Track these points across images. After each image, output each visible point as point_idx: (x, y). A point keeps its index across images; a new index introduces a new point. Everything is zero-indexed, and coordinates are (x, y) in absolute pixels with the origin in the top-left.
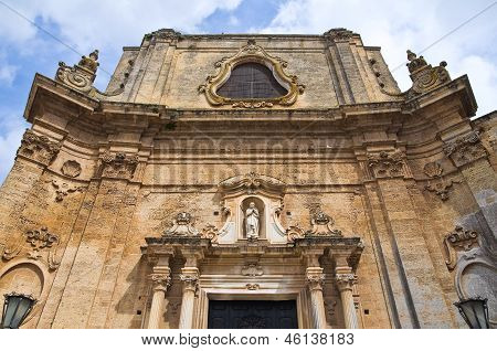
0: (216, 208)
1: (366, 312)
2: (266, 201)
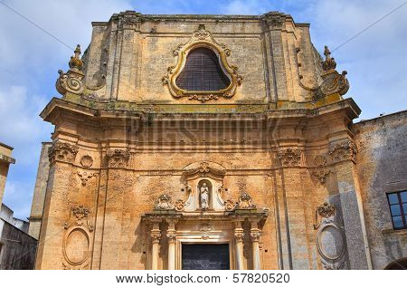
0: (182, 186)
1: (266, 251)
2: (213, 182)
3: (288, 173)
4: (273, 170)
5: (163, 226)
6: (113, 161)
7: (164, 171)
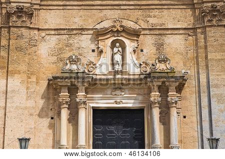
0: (93, 47)
1: (185, 117)
2: (127, 42)
3: (211, 32)
4: (194, 29)
5: (73, 90)
6: (14, 18)
7: (73, 29)
